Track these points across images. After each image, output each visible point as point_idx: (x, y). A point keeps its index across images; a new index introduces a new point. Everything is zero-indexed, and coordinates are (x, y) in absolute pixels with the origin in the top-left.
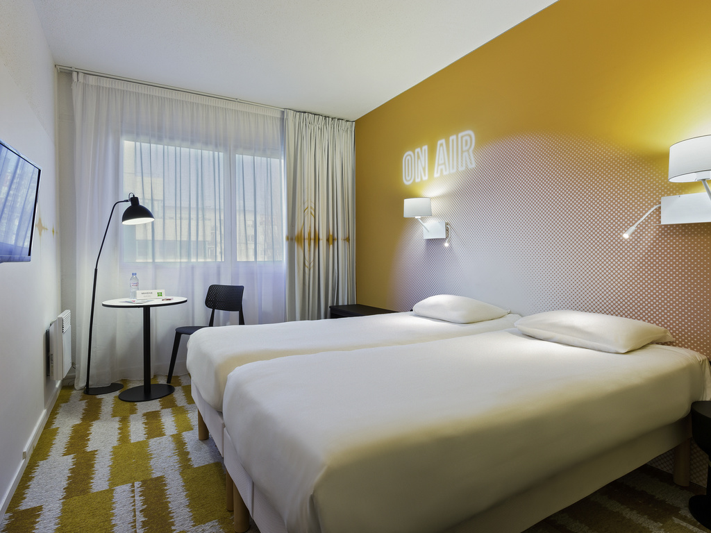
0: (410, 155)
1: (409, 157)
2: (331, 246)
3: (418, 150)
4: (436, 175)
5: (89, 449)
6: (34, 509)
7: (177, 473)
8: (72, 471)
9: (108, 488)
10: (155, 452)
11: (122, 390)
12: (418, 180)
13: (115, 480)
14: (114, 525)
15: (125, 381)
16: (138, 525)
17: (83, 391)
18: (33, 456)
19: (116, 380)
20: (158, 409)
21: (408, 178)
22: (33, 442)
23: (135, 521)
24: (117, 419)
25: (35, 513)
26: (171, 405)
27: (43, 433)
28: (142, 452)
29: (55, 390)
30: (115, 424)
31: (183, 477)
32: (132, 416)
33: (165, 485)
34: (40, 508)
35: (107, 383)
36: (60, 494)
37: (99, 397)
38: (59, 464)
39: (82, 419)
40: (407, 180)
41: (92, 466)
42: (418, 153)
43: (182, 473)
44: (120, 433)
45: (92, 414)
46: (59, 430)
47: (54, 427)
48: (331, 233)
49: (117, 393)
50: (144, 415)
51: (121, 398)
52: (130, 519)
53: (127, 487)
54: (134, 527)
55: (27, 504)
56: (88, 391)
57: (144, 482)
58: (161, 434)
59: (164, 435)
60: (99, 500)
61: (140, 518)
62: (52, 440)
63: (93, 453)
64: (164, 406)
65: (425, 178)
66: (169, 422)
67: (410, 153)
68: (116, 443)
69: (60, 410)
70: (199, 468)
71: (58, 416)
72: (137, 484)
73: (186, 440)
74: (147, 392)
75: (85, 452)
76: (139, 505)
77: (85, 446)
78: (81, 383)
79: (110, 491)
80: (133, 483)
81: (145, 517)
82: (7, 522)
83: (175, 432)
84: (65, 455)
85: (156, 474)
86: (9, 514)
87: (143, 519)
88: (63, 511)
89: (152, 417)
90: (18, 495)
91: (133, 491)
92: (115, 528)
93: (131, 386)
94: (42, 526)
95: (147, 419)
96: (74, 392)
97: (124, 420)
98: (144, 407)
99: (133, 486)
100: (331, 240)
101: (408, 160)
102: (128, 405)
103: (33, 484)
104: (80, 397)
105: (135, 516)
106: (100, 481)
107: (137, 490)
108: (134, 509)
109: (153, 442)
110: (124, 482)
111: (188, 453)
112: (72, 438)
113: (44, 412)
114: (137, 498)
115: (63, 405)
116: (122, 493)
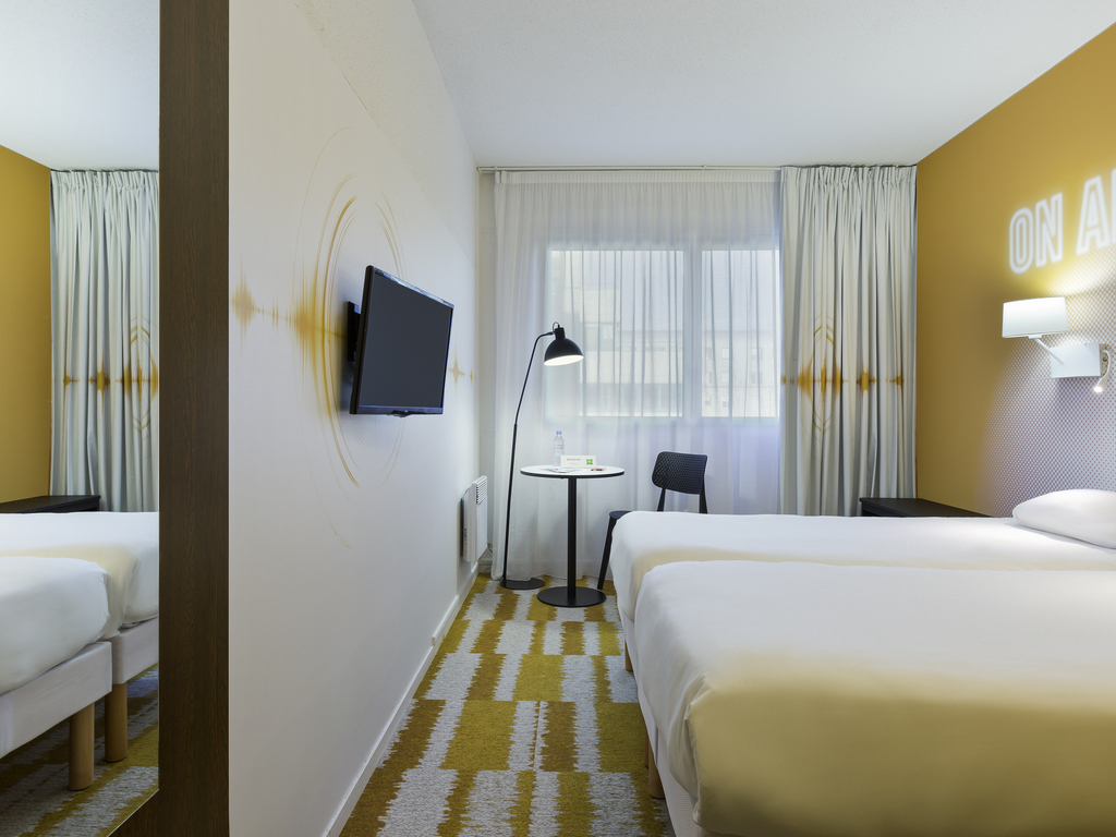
0: (1025, 216)
1: (1023, 220)
2: (866, 393)
3: (1042, 204)
4: (1081, 250)
5: (498, 651)
6: (437, 702)
7: (591, 703)
8: (478, 671)
9: (511, 700)
10: (569, 672)
11: (543, 588)
12: (1040, 263)
13: (521, 691)
14: (512, 742)
15: (547, 577)
16: (538, 750)
17: (499, 582)
18: (442, 646)
19: (538, 575)
20: (582, 620)
21: (1019, 261)
22: (443, 630)
23: (534, 745)
24: (533, 623)
25: (437, 705)
26: (599, 618)
27: (454, 624)
28: (553, 669)
29: (470, 576)
30: (529, 629)
31: (597, 710)
32: (550, 623)
33: (574, 714)
34: (443, 702)
35: (526, 578)
36: (464, 693)
37: (516, 592)
38: (465, 661)
39: (495, 615)
40: (1018, 265)
41: (498, 671)
42: (1042, 210)
43: (596, 705)
44: (533, 641)
45: (505, 611)
46: (471, 623)
47: (465, 618)
48: (866, 370)
49: (537, 591)
50: (564, 624)
51: (540, 598)
52: (530, 740)
53: (531, 704)
54: (533, 750)
55: (431, 695)
56: (505, 583)
57: (551, 704)
58: (580, 652)
59: (583, 653)
60: (500, 710)
61: (541, 743)
62: (462, 633)
63: (502, 657)
64: (589, 618)
65: (1057, 258)
66: (591, 638)
67: (1025, 211)
68: (527, 652)
69: (474, 601)
70: (619, 704)
71: (471, 607)
72: (543, 704)
73: (610, 667)
74: (571, 597)
75: (493, 653)
76: (542, 728)
77: (494, 647)
78: (497, 573)
79: (513, 704)
80: (539, 702)
81: (546, 743)
82: (413, 707)
83: (597, 654)
84: (472, 652)
85: (567, 700)
86: (415, 701)
87: (544, 745)
88: (464, 712)
89: (573, 629)
90: (425, 685)
91: (537, 711)
92: (513, 746)
93: (554, 585)
94: (443, 721)
95: (566, 630)
96: (491, 582)
97: (540, 626)
98: (566, 614)
99: (538, 705)
100: (866, 381)
101: (1021, 226)
102: (547, 608)
103: (439, 675)
104: (495, 589)
105: (535, 739)
106: (504, 690)
107: (542, 711)
108: (536, 731)
109: (569, 659)
110: (529, 698)
111: (608, 683)
112: (482, 635)
113: (456, 598)
114: (540, 719)
115: (477, 595)
116: (525, 709)
